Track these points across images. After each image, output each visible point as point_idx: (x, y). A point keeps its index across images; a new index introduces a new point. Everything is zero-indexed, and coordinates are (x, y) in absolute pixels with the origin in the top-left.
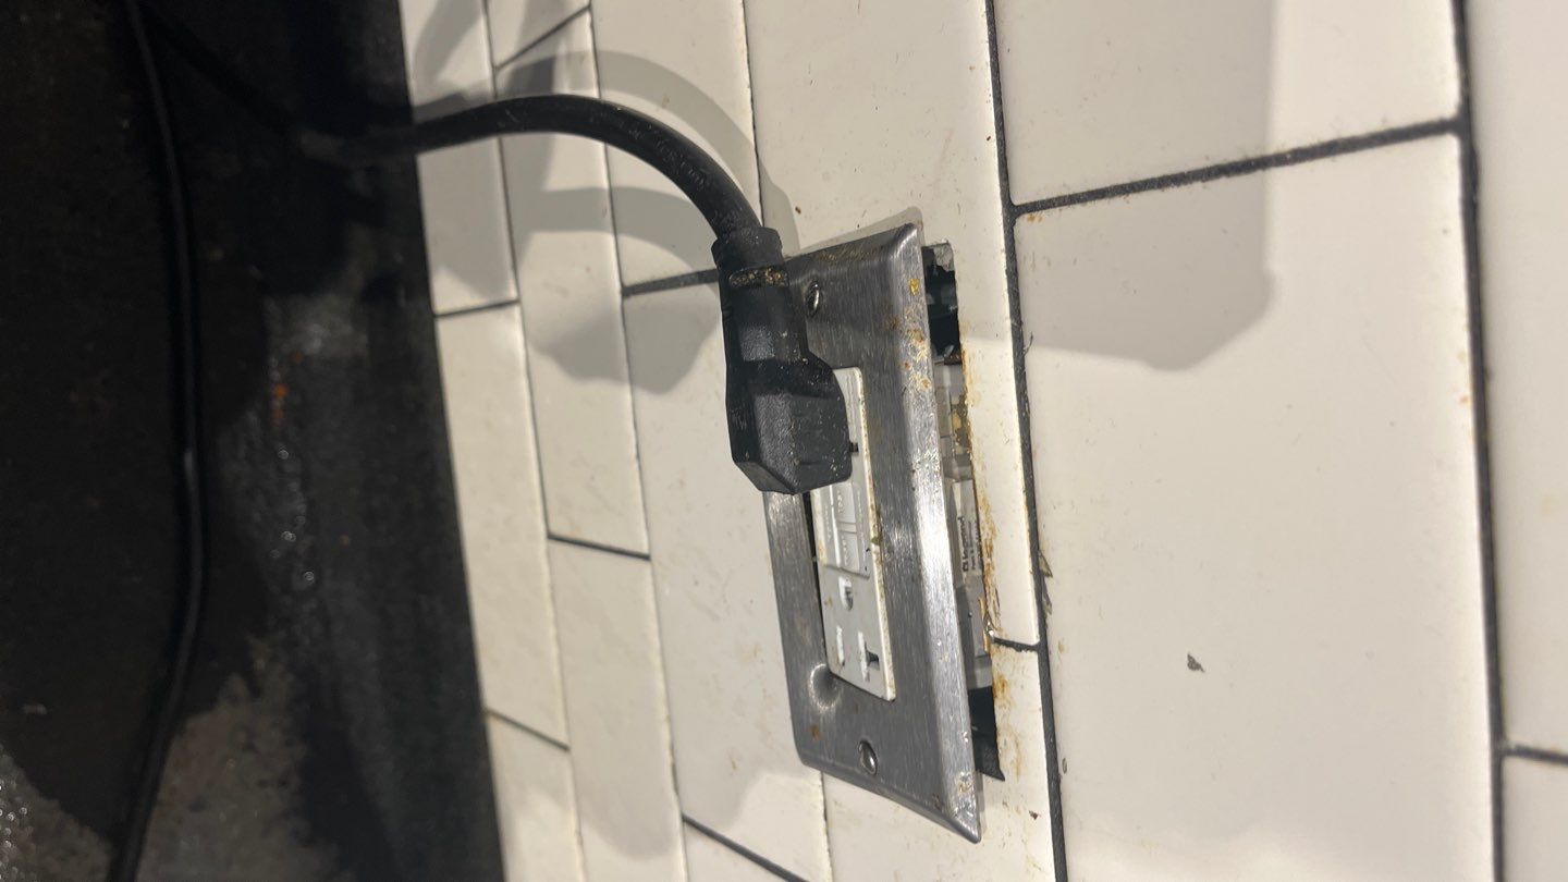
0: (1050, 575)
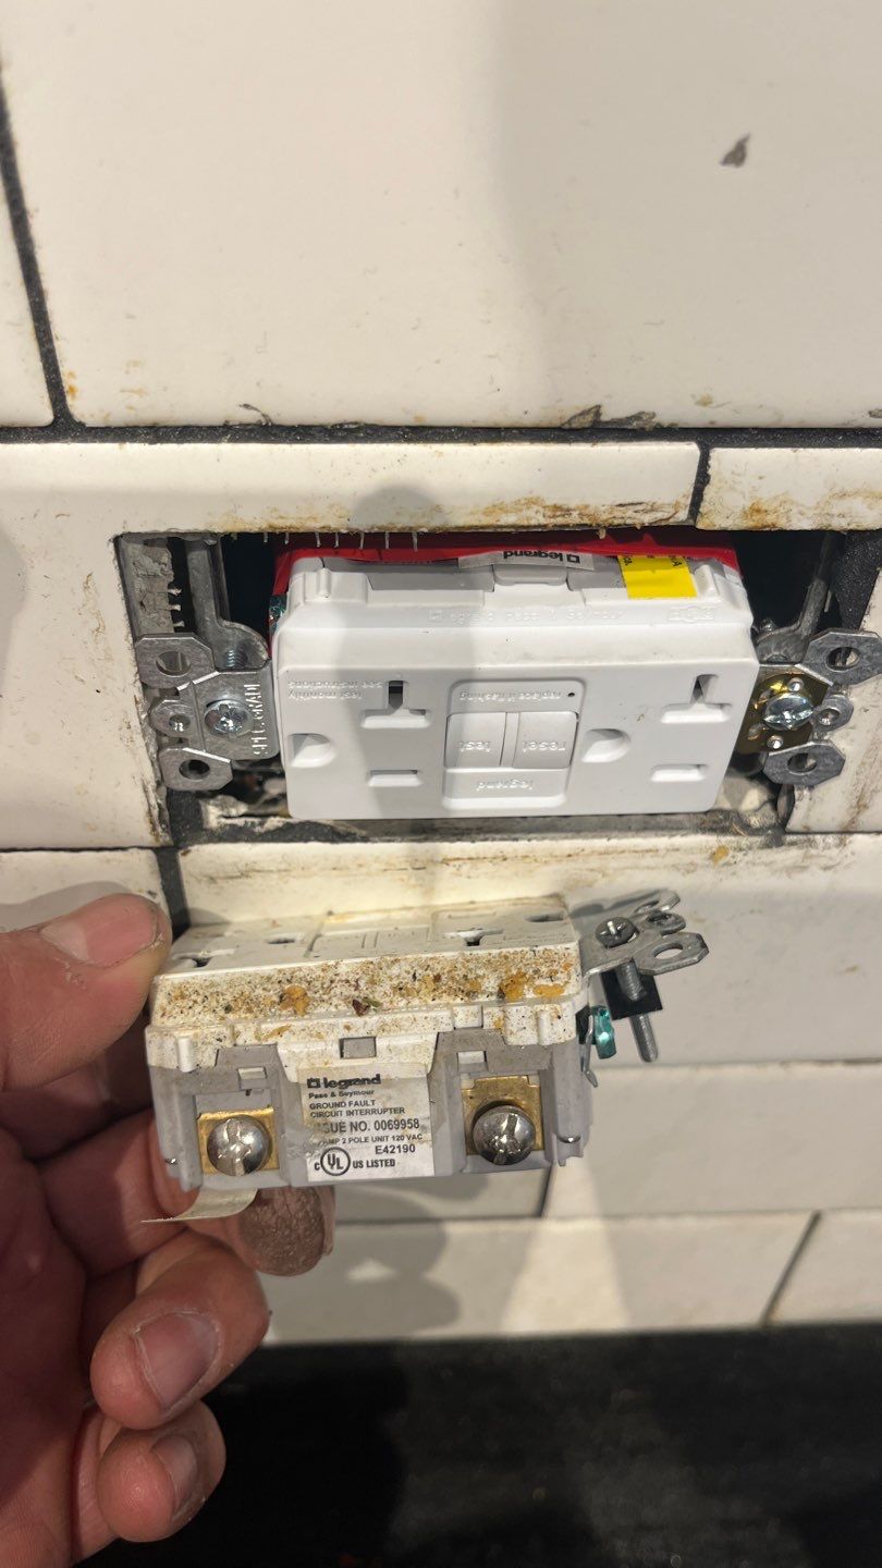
0: (597, 410)
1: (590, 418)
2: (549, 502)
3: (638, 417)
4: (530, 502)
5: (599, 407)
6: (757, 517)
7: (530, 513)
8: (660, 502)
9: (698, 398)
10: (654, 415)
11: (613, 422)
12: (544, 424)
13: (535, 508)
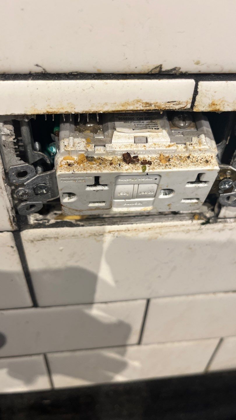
0: (160, 67)
1: (158, 69)
2: (144, 101)
3: (174, 69)
4: (138, 101)
5: (161, 65)
6: (213, 107)
7: (138, 105)
8: (181, 101)
9: (195, 61)
10: (180, 68)
11: (166, 71)
12: (143, 72)
13: (139, 103)
